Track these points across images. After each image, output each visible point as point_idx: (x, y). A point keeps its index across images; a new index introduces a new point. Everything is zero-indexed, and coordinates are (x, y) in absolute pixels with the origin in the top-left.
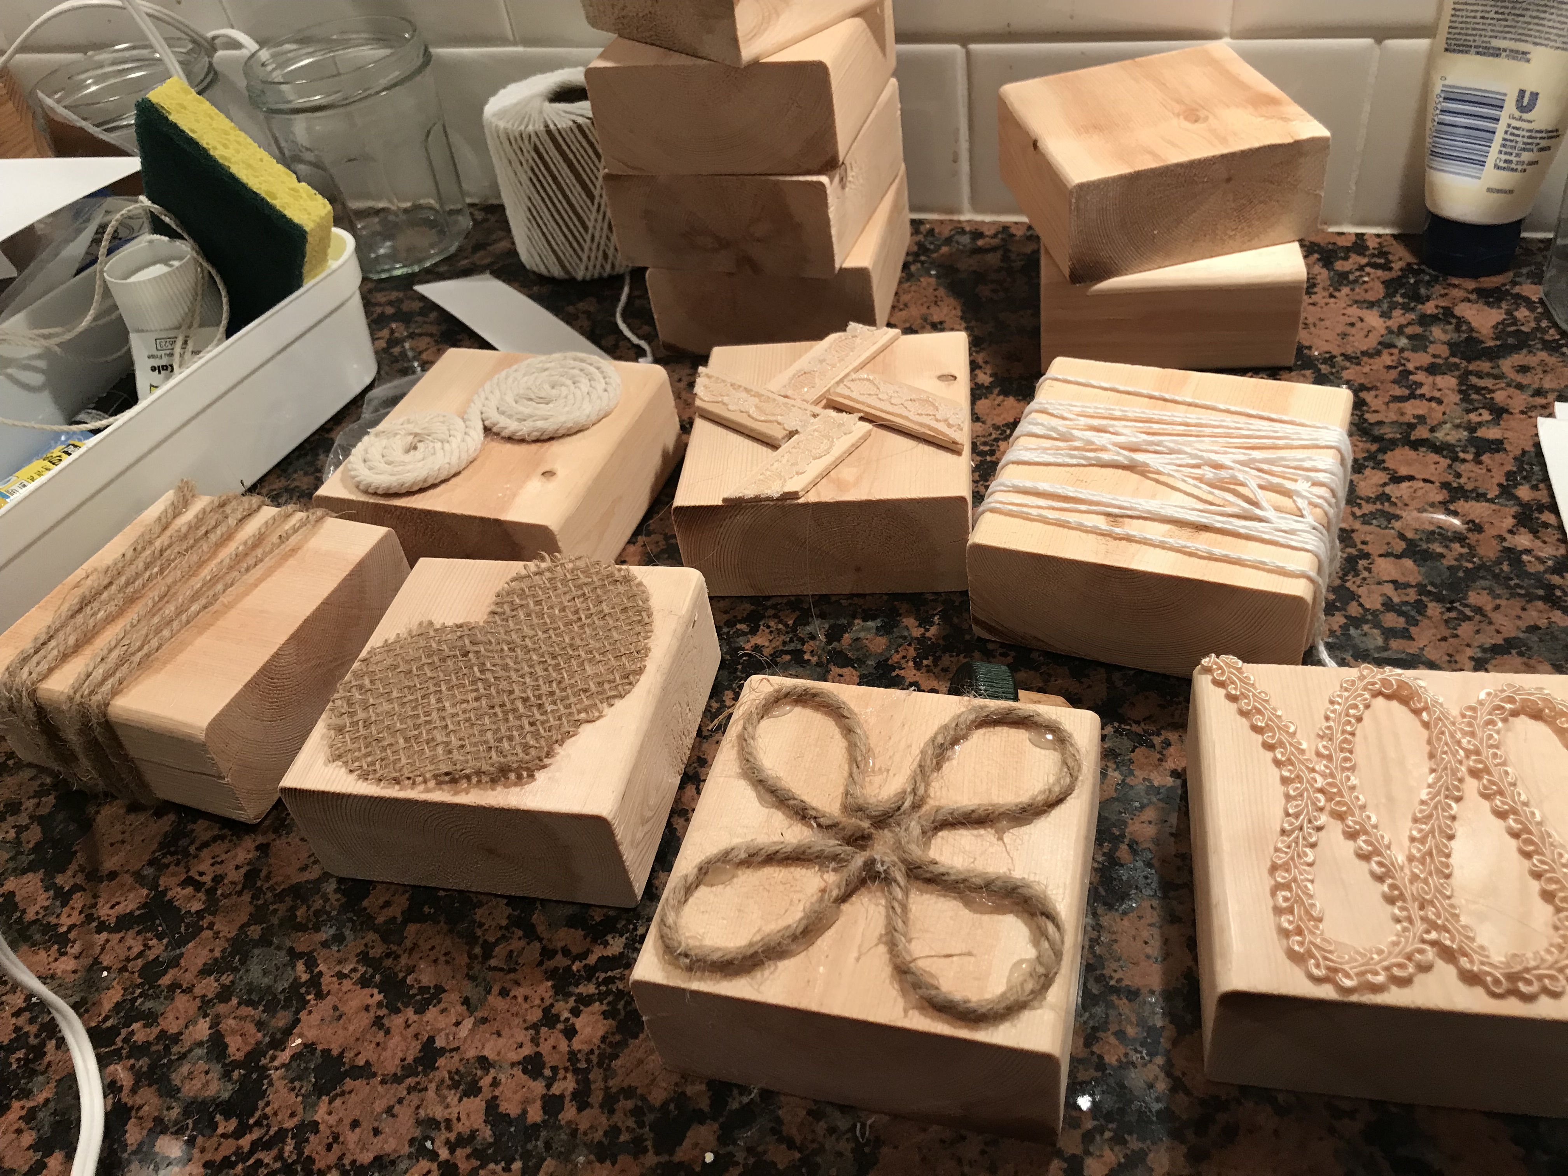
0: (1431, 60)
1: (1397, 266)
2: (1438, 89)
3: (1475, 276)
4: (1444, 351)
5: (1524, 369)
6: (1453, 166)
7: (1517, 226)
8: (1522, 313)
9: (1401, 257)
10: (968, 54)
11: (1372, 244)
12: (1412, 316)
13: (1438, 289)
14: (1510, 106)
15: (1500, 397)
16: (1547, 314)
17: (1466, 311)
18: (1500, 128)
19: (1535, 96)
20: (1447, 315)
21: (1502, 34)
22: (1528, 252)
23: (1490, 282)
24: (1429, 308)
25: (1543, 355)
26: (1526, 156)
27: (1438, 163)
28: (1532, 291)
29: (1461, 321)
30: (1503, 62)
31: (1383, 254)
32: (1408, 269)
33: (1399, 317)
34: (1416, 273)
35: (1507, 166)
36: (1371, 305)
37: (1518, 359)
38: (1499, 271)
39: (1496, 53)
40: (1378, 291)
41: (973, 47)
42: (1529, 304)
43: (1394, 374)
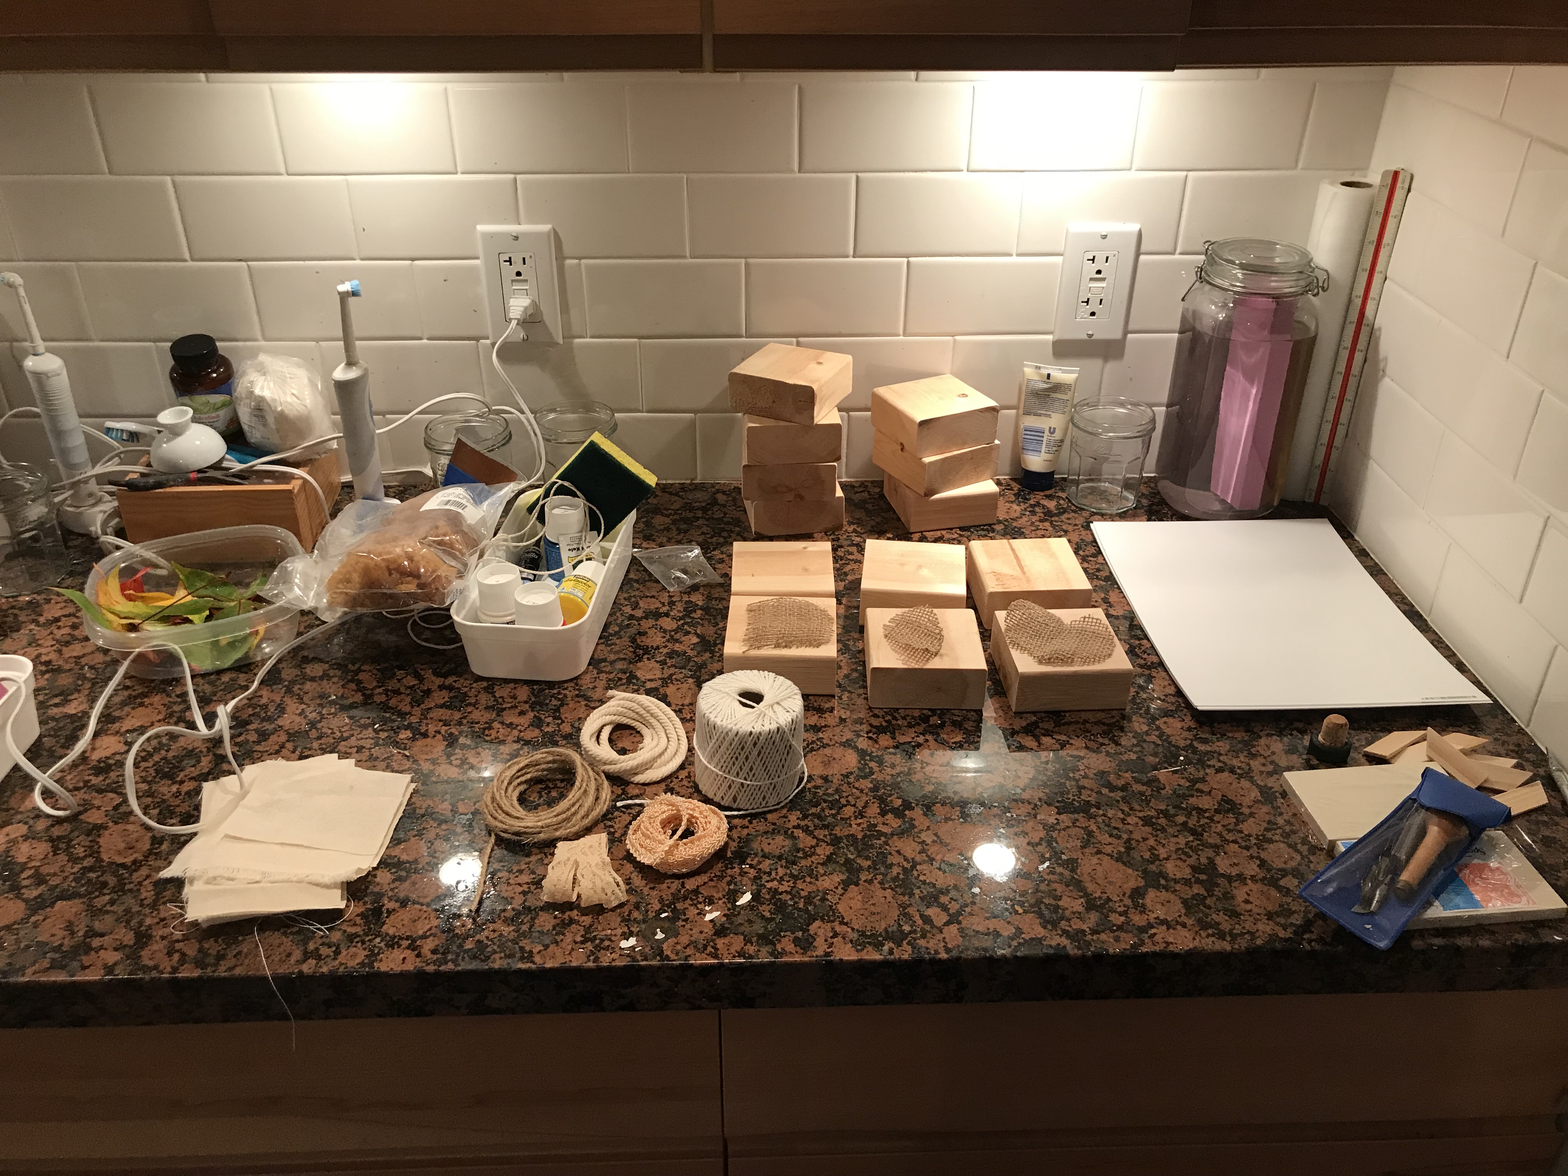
0: (1017, 418)
1: (1015, 489)
2: (1022, 426)
3: (1043, 491)
4: (1042, 515)
5: (1068, 519)
6: (1030, 453)
7: (1053, 473)
8: (1062, 502)
9: (1016, 487)
10: (849, 416)
11: (1003, 482)
12: (1027, 505)
13: (1032, 496)
14: (1047, 433)
15: (1064, 527)
16: (1070, 501)
17: (1045, 502)
18: (1045, 439)
19: (1055, 429)
20: (1038, 504)
21: (1041, 409)
22: (1057, 483)
23: (1048, 492)
24: (1032, 502)
25: (1073, 514)
26: (1054, 449)
27: (1025, 452)
28: (1064, 495)
29: (1044, 506)
30: (1043, 418)
31: (1009, 485)
32: (1019, 490)
33: (1023, 506)
34: (1023, 491)
35: (1048, 452)
36: (1012, 502)
37: (1066, 515)
38: (1050, 489)
39: (1040, 415)
40: (1013, 498)
41: (851, 413)
42: (1063, 499)
43: (1029, 523)
